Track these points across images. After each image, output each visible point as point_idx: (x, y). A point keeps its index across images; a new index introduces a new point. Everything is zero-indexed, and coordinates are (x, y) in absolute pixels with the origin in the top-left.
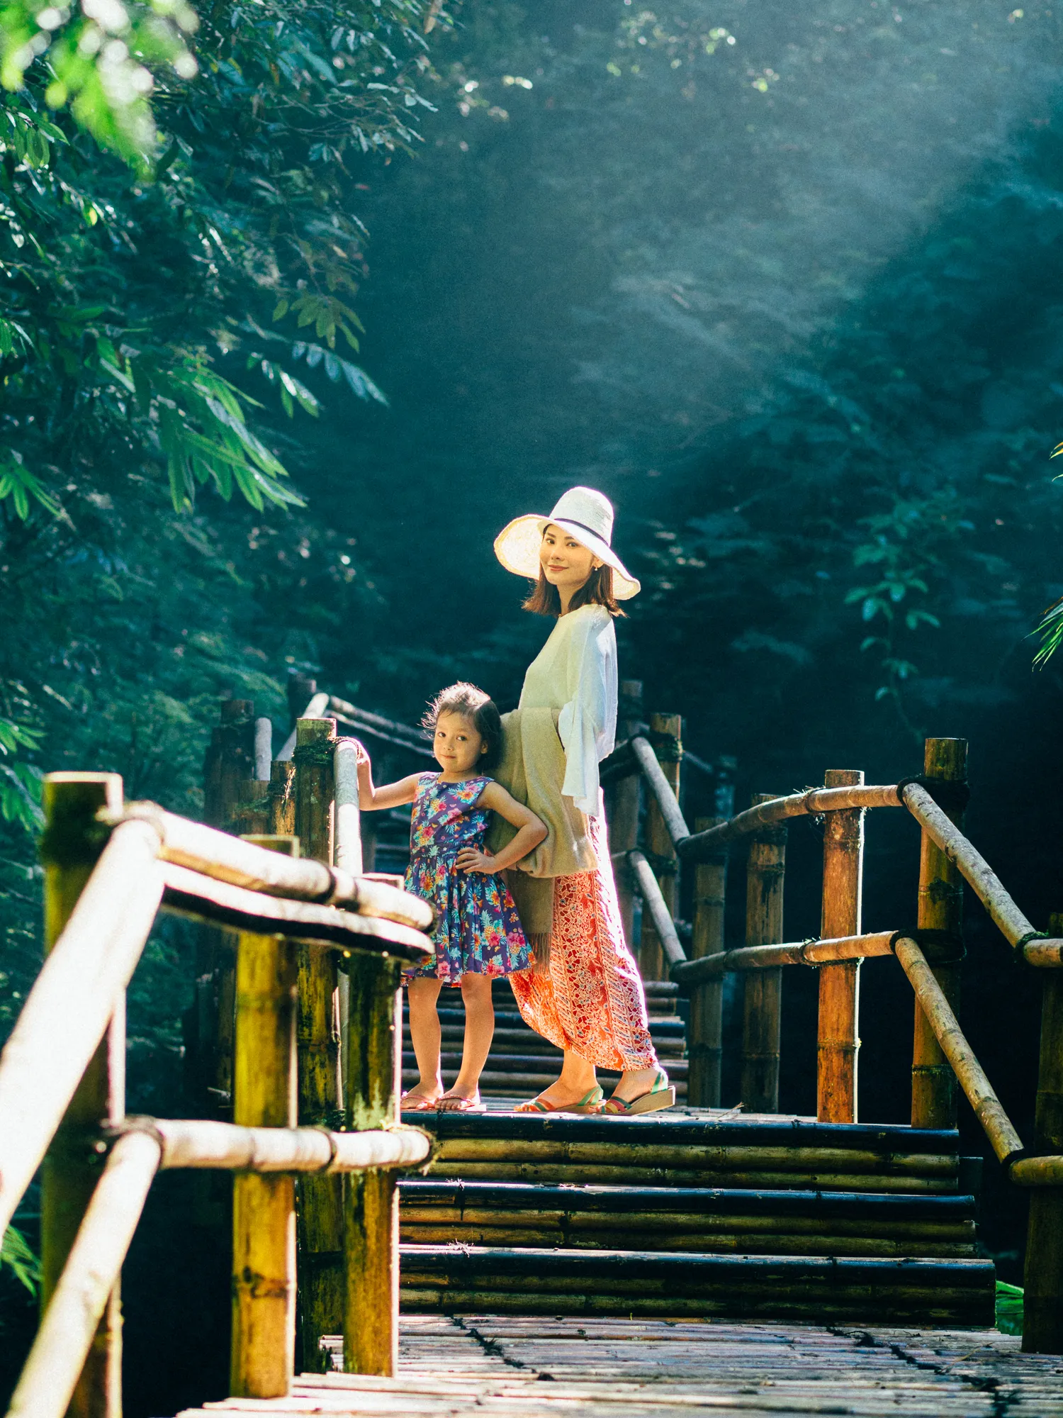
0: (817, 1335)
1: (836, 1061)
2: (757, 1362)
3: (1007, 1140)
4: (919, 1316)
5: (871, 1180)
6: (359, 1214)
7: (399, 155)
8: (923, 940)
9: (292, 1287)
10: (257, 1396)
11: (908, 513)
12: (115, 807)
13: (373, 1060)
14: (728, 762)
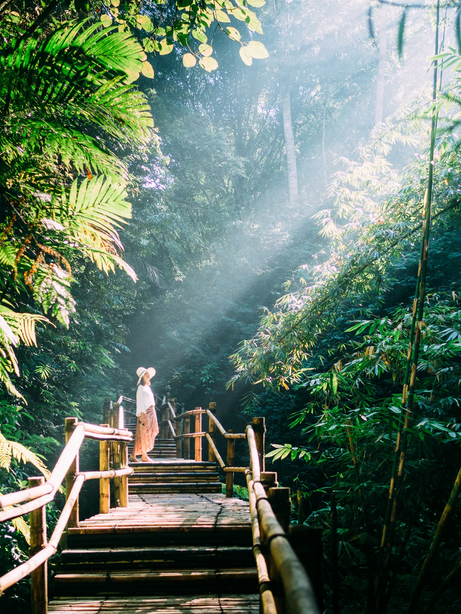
0: (195, 496)
1: (198, 452)
2: (185, 501)
3: (223, 464)
4: (210, 492)
5: (203, 471)
6: (121, 482)
7: (131, 316)
8: (210, 433)
9: (109, 495)
10: (104, 513)
11: (209, 366)
12: (76, 423)
13: (123, 457)
14: (183, 404)
